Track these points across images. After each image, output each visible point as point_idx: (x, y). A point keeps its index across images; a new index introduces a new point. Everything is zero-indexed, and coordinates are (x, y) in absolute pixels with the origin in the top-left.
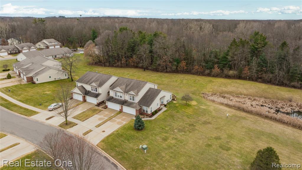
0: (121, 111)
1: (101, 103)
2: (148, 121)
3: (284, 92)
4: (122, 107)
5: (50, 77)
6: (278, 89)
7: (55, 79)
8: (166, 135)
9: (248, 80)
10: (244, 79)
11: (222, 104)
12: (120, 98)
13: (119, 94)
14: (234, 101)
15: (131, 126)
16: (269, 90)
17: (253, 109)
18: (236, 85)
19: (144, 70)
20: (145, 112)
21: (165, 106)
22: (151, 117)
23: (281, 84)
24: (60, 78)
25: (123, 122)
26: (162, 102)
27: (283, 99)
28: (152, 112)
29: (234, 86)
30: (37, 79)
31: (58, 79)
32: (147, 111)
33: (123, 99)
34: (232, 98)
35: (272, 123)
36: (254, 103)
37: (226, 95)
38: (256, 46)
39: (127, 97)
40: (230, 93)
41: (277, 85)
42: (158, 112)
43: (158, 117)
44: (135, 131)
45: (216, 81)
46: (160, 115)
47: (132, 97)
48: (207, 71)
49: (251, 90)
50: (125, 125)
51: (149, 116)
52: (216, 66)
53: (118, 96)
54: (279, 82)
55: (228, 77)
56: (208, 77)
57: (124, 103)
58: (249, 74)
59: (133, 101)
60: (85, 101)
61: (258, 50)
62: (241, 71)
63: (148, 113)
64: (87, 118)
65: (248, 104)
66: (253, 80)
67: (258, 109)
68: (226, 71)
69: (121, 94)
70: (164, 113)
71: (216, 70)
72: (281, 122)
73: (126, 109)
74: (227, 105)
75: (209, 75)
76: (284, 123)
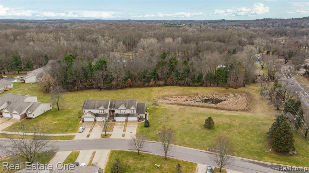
0: (127, 121)
3: (193, 90)
4: (127, 118)
5: (41, 111)
6: (189, 88)
7: (44, 111)
9: (171, 86)
10: (169, 85)
11: (168, 104)
12: (123, 113)
14: (173, 100)
15: (142, 126)
16: (185, 90)
17: (184, 103)
18: (167, 90)
19: (100, 90)
21: (146, 111)
23: (189, 85)
24: (47, 110)
25: (135, 125)
27: (194, 94)
29: (166, 91)
30: (33, 114)
32: (143, 117)
33: (126, 113)
34: (170, 99)
35: (197, 108)
36: (183, 99)
37: (166, 98)
38: (172, 64)
39: (129, 112)
40: (167, 96)
41: (187, 86)
42: (146, 116)
44: (146, 128)
47: (133, 111)
48: (147, 84)
49: (176, 92)
50: (138, 127)
51: (145, 119)
52: (152, 80)
53: (122, 112)
54: (188, 84)
55: (159, 86)
56: (147, 88)
57: (128, 115)
58: (171, 82)
59: (134, 113)
60: (95, 120)
61: (173, 66)
62: (166, 82)
64: (112, 129)
65: (180, 101)
66: (173, 85)
67: (186, 102)
68: (158, 83)
71: (152, 82)
72: (200, 106)
73: (130, 119)
74: (171, 104)
75: (148, 86)
76: (201, 107)
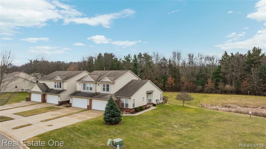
0: (89, 108)
1: (64, 102)
2: (128, 117)
4: (91, 102)
5: (16, 87)
7: (23, 90)
8: (159, 130)
9: (250, 95)
10: (244, 94)
12: (89, 91)
13: (88, 85)
15: (99, 121)
18: (237, 98)
20: (125, 107)
21: (154, 105)
22: (133, 113)
24: (28, 90)
25: (88, 117)
26: (150, 100)
28: (135, 107)
29: (235, 99)
31: (26, 91)
33: (93, 91)
39: (99, 88)
42: (144, 110)
43: (144, 114)
44: (104, 125)
45: (211, 96)
46: (147, 112)
47: (106, 86)
50: (89, 120)
51: (130, 112)
52: (209, 79)
53: (88, 89)
57: (94, 96)
59: (107, 92)
60: (44, 101)
62: (239, 85)
63: (129, 108)
64: (35, 113)
66: (255, 95)
69: (92, 85)
70: (153, 111)
71: (210, 84)
73: (97, 104)
